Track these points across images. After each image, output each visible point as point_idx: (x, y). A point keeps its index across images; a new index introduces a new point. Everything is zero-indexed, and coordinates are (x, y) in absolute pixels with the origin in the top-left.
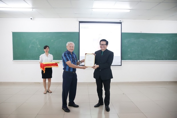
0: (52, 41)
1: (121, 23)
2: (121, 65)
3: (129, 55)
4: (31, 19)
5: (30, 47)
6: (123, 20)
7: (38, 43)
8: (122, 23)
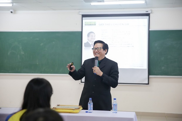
0: (42, 44)
1: (148, 15)
2: (148, 84)
3: (163, 68)
4: (12, 12)
5: (9, 54)
6: (152, 9)
7: (21, 48)
8: (151, 15)
